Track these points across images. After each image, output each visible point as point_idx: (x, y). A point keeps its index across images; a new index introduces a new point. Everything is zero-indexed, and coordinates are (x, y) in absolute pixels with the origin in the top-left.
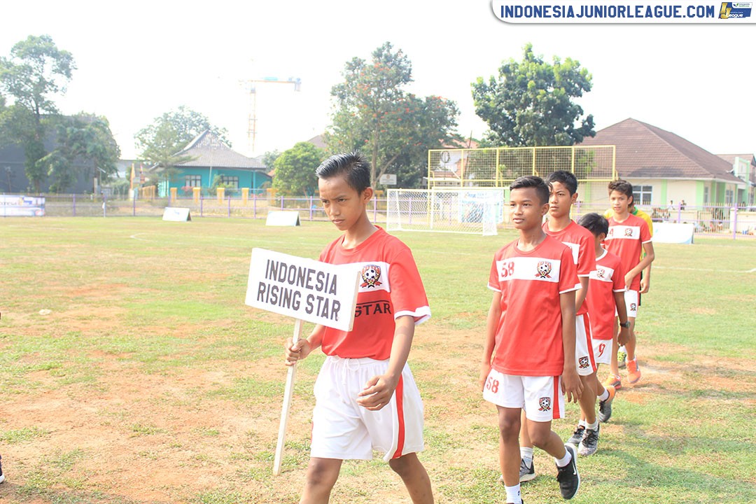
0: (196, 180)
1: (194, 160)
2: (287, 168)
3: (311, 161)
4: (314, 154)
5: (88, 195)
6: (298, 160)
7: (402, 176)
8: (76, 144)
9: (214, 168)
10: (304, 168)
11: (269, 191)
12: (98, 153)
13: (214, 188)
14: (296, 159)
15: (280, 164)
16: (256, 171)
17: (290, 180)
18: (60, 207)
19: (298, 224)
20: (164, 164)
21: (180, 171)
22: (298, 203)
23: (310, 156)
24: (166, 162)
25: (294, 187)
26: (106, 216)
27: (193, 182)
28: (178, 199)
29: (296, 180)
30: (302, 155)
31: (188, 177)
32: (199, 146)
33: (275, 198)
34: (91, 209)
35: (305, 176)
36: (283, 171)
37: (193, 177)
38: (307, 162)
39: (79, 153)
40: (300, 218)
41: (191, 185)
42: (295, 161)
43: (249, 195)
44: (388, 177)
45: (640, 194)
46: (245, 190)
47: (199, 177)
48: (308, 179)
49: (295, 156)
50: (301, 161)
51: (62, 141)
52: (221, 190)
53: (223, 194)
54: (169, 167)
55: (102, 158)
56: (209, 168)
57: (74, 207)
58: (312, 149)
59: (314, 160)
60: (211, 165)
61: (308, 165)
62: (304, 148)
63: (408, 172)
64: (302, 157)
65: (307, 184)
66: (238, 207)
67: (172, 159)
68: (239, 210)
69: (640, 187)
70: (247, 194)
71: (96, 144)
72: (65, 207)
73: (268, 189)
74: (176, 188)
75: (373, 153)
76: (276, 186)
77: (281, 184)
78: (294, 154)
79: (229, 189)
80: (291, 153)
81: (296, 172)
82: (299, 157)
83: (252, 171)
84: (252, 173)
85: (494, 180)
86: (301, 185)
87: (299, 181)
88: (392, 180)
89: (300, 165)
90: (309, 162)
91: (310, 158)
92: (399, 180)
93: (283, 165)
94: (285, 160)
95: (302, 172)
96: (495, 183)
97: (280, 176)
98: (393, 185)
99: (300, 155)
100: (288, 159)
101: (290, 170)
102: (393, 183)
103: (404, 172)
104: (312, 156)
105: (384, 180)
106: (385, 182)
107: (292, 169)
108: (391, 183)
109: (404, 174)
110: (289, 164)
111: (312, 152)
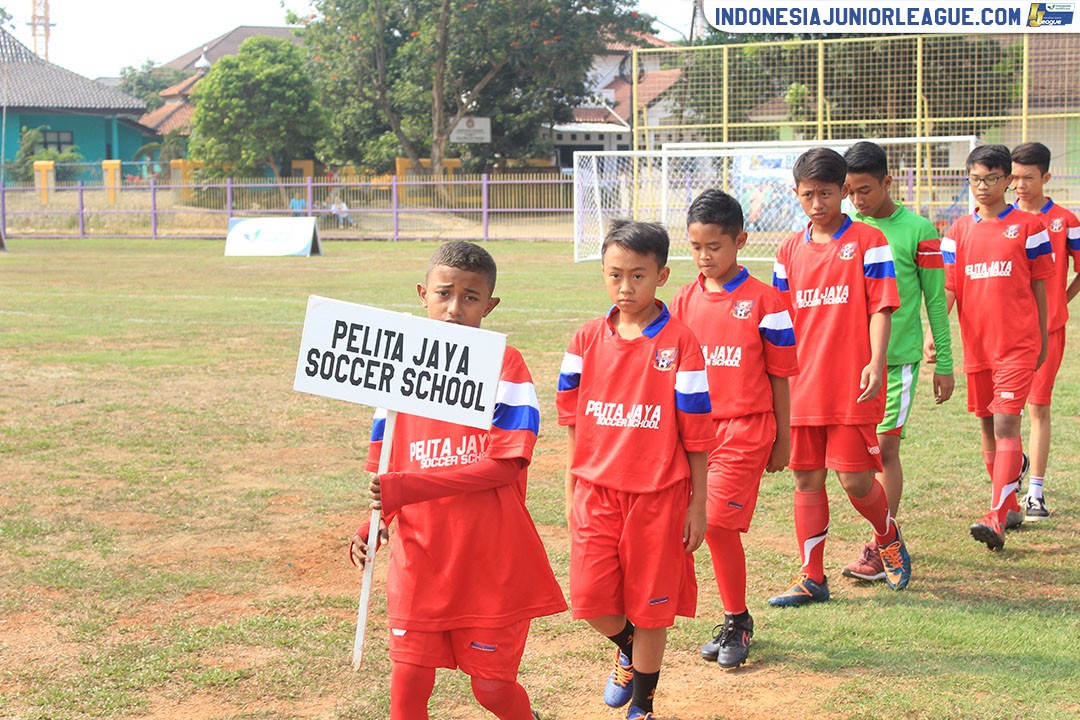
2: (227, 106)
3: (291, 86)
4: (295, 67)
6: (259, 83)
7: (506, 120)
9: (12, 110)
10: (272, 105)
11: (178, 167)
13: (24, 162)
14: (253, 80)
15: (209, 96)
16: (119, 116)
17: (236, 137)
19: (315, 249)
22: (256, 194)
23: (286, 73)
25: (248, 156)
29: (253, 137)
30: (267, 71)
33: (193, 184)
35: (276, 126)
36: (217, 115)
38: (278, 90)
40: (320, 235)
42: (248, 89)
43: (123, 178)
44: (470, 124)
46: (112, 165)
49: (247, 76)
50: (265, 87)
52: (43, 166)
53: (51, 177)
58: (288, 56)
59: (299, 83)
61: (282, 98)
62: (271, 54)
63: (517, 110)
64: (268, 76)
65: (282, 145)
66: (94, 210)
68: (98, 216)
70: (118, 175)
73: (172, 161)
76: (199, 152)
77: (212, 147)
78: (245, 69)
79: (67, 164)
80: (237, 66)
81: (253, 117)
82: (258, 77)
83: (109, 117)
84: (108, 123)
85: (719, 125)
86: (268, 148)
87: (260, 139)
88: (481, 131)
89: (264, 98)
90: (285, 88)
91: (287, 79)
92: (496, 130)
93: (217, 99)
94: (222, 86)
95: (269, 117)
96: (720, 134)
97: (209, 128)
98: (482, 145)
99: (262, 71)
100: (231, 83)
101: (237, 111)
102: (482, 138)
103: (510, 112)
104: (291, 72)
105: (460, 131)
106: (462, 135)
107: (242, 107)
108: (477, 138)
109: (511, 115)
110: (234, 96)
111: (291, 64)
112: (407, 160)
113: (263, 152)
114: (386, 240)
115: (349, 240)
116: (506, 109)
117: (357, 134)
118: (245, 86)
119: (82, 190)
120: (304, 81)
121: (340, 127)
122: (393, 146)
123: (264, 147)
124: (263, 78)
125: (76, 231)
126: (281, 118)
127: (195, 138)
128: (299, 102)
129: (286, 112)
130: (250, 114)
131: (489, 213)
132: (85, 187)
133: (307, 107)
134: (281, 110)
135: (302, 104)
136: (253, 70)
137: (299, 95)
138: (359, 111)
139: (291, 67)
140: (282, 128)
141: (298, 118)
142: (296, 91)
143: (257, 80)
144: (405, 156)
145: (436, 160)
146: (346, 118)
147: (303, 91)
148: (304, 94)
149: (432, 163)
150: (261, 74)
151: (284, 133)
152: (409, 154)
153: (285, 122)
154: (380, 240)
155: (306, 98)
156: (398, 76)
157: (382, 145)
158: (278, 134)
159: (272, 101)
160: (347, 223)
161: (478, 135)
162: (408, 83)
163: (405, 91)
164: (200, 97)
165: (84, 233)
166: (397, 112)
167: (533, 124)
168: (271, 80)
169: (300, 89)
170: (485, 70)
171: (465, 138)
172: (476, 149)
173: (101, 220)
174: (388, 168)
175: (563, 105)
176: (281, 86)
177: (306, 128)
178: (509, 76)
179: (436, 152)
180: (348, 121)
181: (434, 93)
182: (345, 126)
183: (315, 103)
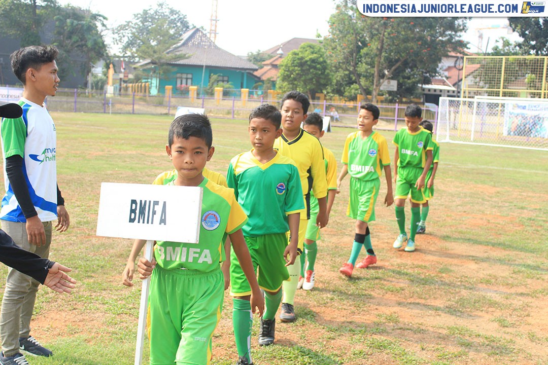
0: (187, 79)
1: (187, 58)
2: (293, 70)
3: (319, 63)
5: (83, 91)
6: (306, 61)
7: (405, 82)
8: (75, 38)
9: (207, 67)
10: (311, 70)
11: (271, 93)
12: (97, 48)
13: (211, 87)
14: (304, 60)
15: (286, 66)
17: (296, 82)
18: (56, 101)
19: (328, 130)
20: (157, 61)
21: (175, 69)
23: (317, 58)
24: (160, 58)
26: (112, 113)
27: (184, 81)
28: (172, 97)
29: (302, 83)
30: (310, 57)
31: (179, 75)
32: (190, 44)
33: (277, 101)
34: (86, 104)
35: (311, 79)
36: (289, 73)
37: (184, 76)
38: (314, 64)
39: (77, 47)
41: (187, 84)
42: (302, 64)
43: (249, 96)
44: (389, 83)
46: (245, 91)
47: (190, 76)
48: (314, 82)
49: (302, 58)
50: (309, 63)
51: (59, 33)
52: (218, 90)
53: (221, 94)
54: (162, 65)
55: (100, 53)
56: (202, 66)
57: (75, 102)
58: (319, 51)
60: (204, 64)
61: (315, 68)
62: (312, 50)
63: (409, 78)
64: (310, 59)
65: (313, 87)
66: (237, 108)
67: (166, 57)
70: (247, 95)
71: (95, 38)
72: (61, 102)
73: (269, 91)
74: (171, 87)
75: (377, 57)
76: (280, 88)
77: (286, 86)
78: (301, 55)
79: (228, 90)
80: (298, 54)
81: (303, 75)
82: (306, 59)
83: (243, 71)
84: (243, 74)
85: (499, 90)
86: (308, 88)
87: (305, 84)
88: (393, 86)
89: (308, 67)
90: (316, 64)
91: (318, 60)
92: (400, 85)
93: (289, 67)
94: (292, 62)
95: (309, 75)
96: (499, 93)
97: (285, 78)
98: (393, 91)
99: (308, 56)
100: (295, 61)
101: (297, 72)
102: (393, 89)
103: (406, 78)
104: (320, 58)
105: (385, 85)
106: (385, 87)
107: (299, 71)
108: (391, 89)
109: (406, 80)
110: (296, 66)
111: (319, 54)
112: (362, 96)
113: (306, 89)
116: (404, 77)
117: (341, 84)
118: (301, 62)
119: (234, 100)
120: (325, 62)
121: (335, 81)
122: (356, 90)
123: (306, 87)
124: (308, 59)
125: (230, 116)
126: (313, 76)
127: (279, 83)
128: (322, 70)
129: (316, 74)
131: (398, 120)
132: (236, 99)
133: (325, 72)
134: (314, 73)
136: (304, 56)
137: (322, 67)
138: (343, 75)
139: (319, 56)
140: (314, 80)
141: (321, 76)
144: (361, 94)
145: (374, 96)
146: (337, 77)
149: (372, 98)
152: (363, 93)
153: (315, 78)
154: (352, 128)
155: (325, 68)
156: (360, 61)
157: (352, 89)
158: (312, 83)
161: (392, 87)
162: (364, 64)
163: (363, 68)
164: (282, 66)
165: (233, 117)
166: (359, 76)
167: (414, 85)
169: (322, 65)
170: (397, 61)
172: (390, 93)
173: (239, 112)
174: (353, 98)
175: (427, 77)
176: (315, 63)
177: (323, 80)
178: (406, 64)
179: (374, 93)
180: (338, 79)
181: (376, 69)
182: (337, 80)
183: (327, 71)
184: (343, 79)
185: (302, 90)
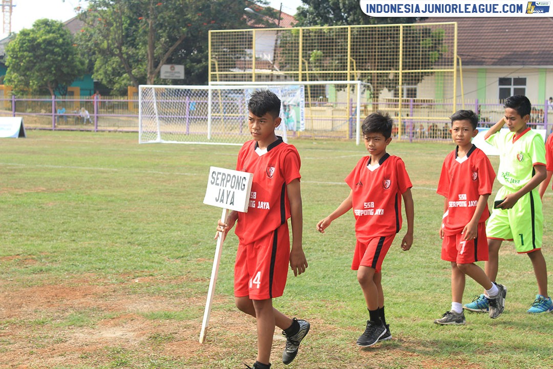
2: (23, 56)
3: (59, 46)
4: (62, 36)
6: (39, 44)
7: (192, 67)
10: (47, 56)
11: (2, 89)
14: (36, 42)
15: (13, 51)
17: (28, 73)
19: (21, 134)
23: (55, 39)
25: (34, 84)
29: (37, 74)
30: (44, 37)
35: (49, 67)
36: (18, 61)
38: (51, 48)
42: (33, 47)
44: (173, 69)
45: (510, 89)
49: (34, 40)
50: (42, 46)
58: (59, 29)
59: (63, 44)
61: (52, 53)
62: (48, 28)
63: (199, 62)
64: (44, 41)
65: (54, 77)
69: (510, 79)
75: (149, 34)
76: (10, 81)
77: (16, 78)
78: (32, 36)
80: (28, 34)
81: (37, 62)
82: (38, 41)
85: (297, 72)
86: (45, 80)
87: (40, 75)
88: (179, 72)
89: (42, 52)
90: (54, 47)
91: (56, 42)
92: (187, 72)
93: (17, 52)
94: (20, 45)
95: (45, 62)
96: (298, 77)
97: (14, 68)
98: (179, 80)
99: (41, 37)
100: (25, 43)
101: (28, 59)
102: (179, 77)
103: (194, 63)
104: (59, 39)
105: (166, 72)
107: (31, 57)
108: (177, 76)
109: (195, 64)
110: (26, 51)
111: (59, 34)
112: (134, 88)
113: (42, 82)
114: (90, 131)
115: (72, 130)
116: (193, 61)
118: (32, 45)
121: (110, 69)
122: (128, 80)
123: (42, 79)
124: (41, 41)
126: (51, 63)
127: (8, 73)
128: (63, 54)
129: (54, 60)
130: (35, 61)
133: (67, 57)
134: (52, 59)
135: (65, 56)
136: (36, 37)
137: (63, 51)
140: (53, 69)
141: (62, 63)
142: (61, 49)
143: (38, 42)
146: (113, 64)
147: (65, 49)
148: (65, 51)
150: (40, 39)
151: (54, 72)
152: (135, 84)
153: (54, 66)
154: (88, 131)
155: (67, 53)
158: (51, 73)
159: (46, 54)
160: (88, 122)
161: (176, 75)
166: (128, 61)
168: (46, 42)
169: (63, 48)
171: (169, 76)
176: (52, 45)
177: (66, 69)
180: (114, 66)
181: (148, 51)
183: (71, 56)
184: (120, 66)
185: (36, 83)
